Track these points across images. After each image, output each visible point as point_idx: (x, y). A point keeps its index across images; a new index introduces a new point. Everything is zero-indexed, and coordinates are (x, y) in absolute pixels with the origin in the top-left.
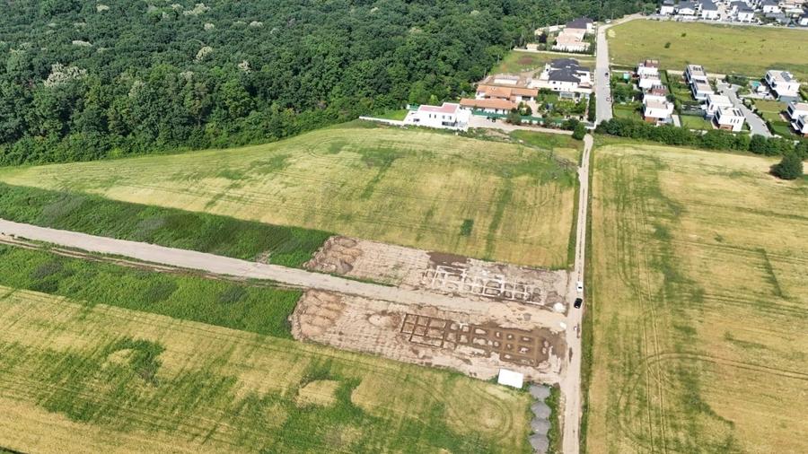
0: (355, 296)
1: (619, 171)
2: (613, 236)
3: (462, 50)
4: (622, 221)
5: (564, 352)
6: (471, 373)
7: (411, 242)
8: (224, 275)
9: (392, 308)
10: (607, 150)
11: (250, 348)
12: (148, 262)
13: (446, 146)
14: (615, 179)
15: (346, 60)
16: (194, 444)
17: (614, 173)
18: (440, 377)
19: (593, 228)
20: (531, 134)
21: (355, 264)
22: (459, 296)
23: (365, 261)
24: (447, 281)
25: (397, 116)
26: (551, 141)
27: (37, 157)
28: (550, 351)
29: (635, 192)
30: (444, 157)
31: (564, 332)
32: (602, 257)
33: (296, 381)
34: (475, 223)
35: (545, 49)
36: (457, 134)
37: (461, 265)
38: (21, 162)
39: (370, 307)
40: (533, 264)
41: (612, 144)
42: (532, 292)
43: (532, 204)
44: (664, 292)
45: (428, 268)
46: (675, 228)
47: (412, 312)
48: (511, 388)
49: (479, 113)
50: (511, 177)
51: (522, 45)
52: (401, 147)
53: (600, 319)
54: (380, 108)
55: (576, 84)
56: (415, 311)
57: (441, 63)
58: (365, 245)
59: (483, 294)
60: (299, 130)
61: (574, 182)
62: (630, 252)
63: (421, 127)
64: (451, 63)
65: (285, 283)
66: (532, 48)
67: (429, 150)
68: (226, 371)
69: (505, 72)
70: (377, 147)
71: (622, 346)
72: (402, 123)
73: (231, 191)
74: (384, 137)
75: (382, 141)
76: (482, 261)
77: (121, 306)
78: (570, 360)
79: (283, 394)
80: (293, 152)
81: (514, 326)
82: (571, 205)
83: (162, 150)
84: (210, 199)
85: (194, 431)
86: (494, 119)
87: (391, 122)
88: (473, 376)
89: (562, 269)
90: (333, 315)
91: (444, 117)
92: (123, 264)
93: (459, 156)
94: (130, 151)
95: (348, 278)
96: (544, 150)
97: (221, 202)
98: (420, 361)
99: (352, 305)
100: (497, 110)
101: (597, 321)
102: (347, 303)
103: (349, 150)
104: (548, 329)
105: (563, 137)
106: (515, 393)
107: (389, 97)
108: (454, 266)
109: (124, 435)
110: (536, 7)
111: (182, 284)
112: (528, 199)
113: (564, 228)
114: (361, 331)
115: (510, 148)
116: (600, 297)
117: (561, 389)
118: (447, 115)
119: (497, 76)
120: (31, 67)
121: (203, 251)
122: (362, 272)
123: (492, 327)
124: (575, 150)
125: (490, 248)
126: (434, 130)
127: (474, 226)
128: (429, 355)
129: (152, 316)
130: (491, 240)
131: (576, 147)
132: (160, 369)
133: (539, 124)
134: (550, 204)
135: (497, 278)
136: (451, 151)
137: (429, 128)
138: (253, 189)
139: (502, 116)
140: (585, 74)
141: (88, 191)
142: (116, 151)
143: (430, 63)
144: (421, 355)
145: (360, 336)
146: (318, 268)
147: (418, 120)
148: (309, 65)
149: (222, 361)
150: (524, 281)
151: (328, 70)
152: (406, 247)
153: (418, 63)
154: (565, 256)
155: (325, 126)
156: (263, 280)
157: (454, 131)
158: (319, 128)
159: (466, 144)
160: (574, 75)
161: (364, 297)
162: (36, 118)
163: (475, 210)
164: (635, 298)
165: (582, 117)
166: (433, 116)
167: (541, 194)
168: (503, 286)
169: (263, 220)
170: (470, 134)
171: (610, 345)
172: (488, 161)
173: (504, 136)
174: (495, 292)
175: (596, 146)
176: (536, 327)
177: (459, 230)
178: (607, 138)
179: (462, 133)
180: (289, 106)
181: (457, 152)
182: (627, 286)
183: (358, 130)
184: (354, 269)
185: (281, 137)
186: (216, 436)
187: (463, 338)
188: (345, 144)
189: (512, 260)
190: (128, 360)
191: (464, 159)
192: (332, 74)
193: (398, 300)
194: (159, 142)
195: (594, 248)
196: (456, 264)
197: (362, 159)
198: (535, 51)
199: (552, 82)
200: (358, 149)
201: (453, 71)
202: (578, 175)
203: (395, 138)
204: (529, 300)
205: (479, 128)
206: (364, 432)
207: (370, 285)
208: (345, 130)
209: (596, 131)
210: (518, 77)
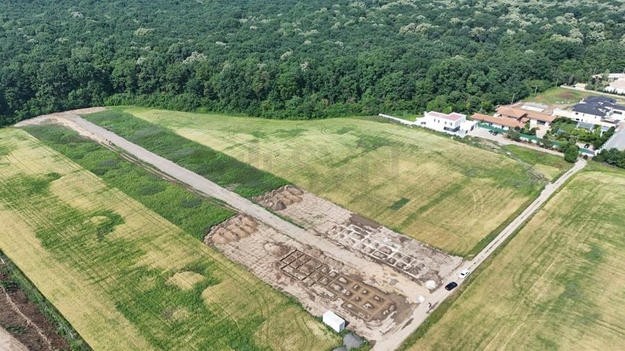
0: (270, 226)
1: (592, 195)
2: (536, 243)
3: (496, 77)
4: (557, 234)
5: (404, 320)
6: (307, 307)
7: (344, 203)
8: (198, 191)
9: (290, 243)
10: (594, 175)
11: (171, 237)
12: (163, 173)
13: (434, 145)
14: (581, 200)
15: (385, 72)
16: (87, 283)
17: (584, 195)
18: (279, 300)
19: (521, 232)
20: (524, 150)
21: (289, 207)
22: (349, 250)
23: (298, 207)
24: (350, 236)
25: (411, 118)
26: (540, 159)
27: (158, 105)
28: (392, 314)
29: (594, 215)
30: (426, 152)
31: (418, 304)
32: (508, 257)
33: (179, 268)
34: (410, 203)
35: (593, 89)
36: (452, 138)
37: (371, 228)
38: (150, 106)
39: (273, 237)
40: (435, 245)
41: (603, 171)
42: (415, 265)
43: (475, 200)
44: (552, 304)
45: (343, 224)
46: (614, 254)
47: (301, 250)
48: (330, 329)
49: (485, 126)
50: (474, 177)
51: (572, 84)
52: (394, 139)
53: (462, 306)
54: (400, 111)
55: (599, 118)
56: (305, 250)
57: (469, 84)
58: (308, 196)
59: (371, 255)
60: (327, 116)
61: (533, 193)
62: (543, 261)
63: (425, 128)
64: (479, 86)
65: (231, 206)
66: (580, 87)
67: (417, 145)
68: (144, 247)
69: (537, 101)
70: (375, 135)
71: (464, 334)
72: (410, 123)
73: (249, 143)
74: (388, 130)
75: (383, 133)
76: (392, 231)
77: (125, 192)
78: (404, 327)
79: (163, 272)
80: (310, 128)
81: (375, 285)
82: (514, 210)
83: (230, 113)
84: (231, 145)
85: (94, 275)
86: (496, 133)
87: (402, 121)
88: (308, 309)
89: (460, 256)
90: (242, 234)
91: (446, 123)
92: (148, 169)
93: (439, 154)
94: (211, 110)
95: (275, 214)
96: (526, 164)
97: (237, 148)
98: (276, 284)
99: (262, 232)
100: (503, 127)
101: (457, 305)
102: (260, 230)
103: (352, 134)
104: (404, 297)
105: (556, 158)
106: (330, 333)
107: (410, 103)
108: (365, 228)
109: (57, 263)
110: (604, 55)
111: (170, 189)
112: (474, 196)
113: (491, 225)
114: (253, 251)
115: (493, 156)
116: (477, 287)
117: (375, 346)
118: (449, 121)
119: (527, 103)
120: (180, 51)
121: (199, 174)
122: (289, 213)
123: (356, 280)
124: (558, 169)
125: (405, 224)
126: (434, 132)
127: (408, 204)
128: (286, 283)
129: (135, 202)
130: (413, 218)
131: (561, 167)
132: (111, 233)
133: (538, 144)
134: (493, 204)
135: (393, 246)
136: (436, 149)
137: (431, 130)
138: (264, 145)
139: (505, 131)
140: (621, 113)
141: (168, 127)
142: (202, 109)
143: (459, 82)
144: (280, 281)
145: (249, 254)
146: (261, 203)
147: (425, 123)
148: (353, 71)
149: (148, 240)
150: (415, 255)
151: (365, 76)
152: (338, 205)
153: (446, 80)
154: (471, 247)
155: (349, 116)
156: (218, 200)
157: (450, 135)
158: (342, 117)
159: (453, 146)
160: (601, 110)
161: (274, 229)
162: (165, 80)
163: (420, 193)
164: (515, 298)
165: (588, 145)
166: (437, 121)
167: (491, 195)
168: (392, 254)
169: (252, 165)
170: (466, 140)
171: (452, 328)
172: (464, 161)
173: (495, 147)
174: (382, 256)
175: (585, 170)
176: (395, 293)
177: (392, 204)
178: (601, 166)
179: (457, 138)
180: (326, 97)
181: (441, 150)
182: (514, 287)
183: (371, 122)
184: (286, 210)
185: (310, 118)
186: (102, 283)
187: (324, 280)
188: (352, 129)
189: (417, 237)
190: (100, 222)
191: (442, 156)
192: (367, 79)
193: (298, 239)
194: (230, 108)
195: (506, 248)
196: (367, 227)
197: (356, 141)
198: (583, 89)
199: (575, 112)
200: (360, 134)
201: (481, 92)
202: (543, 188)
203: (397, 132)
204: (407, 270)
205: (476, 137)
206: (190, 316)
207: (286, 223)
208: (361, 121)
209: (594, 159)
210: (546, 107)
